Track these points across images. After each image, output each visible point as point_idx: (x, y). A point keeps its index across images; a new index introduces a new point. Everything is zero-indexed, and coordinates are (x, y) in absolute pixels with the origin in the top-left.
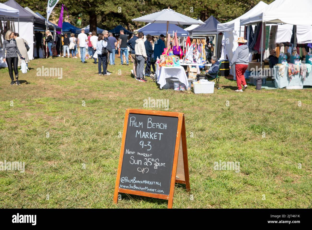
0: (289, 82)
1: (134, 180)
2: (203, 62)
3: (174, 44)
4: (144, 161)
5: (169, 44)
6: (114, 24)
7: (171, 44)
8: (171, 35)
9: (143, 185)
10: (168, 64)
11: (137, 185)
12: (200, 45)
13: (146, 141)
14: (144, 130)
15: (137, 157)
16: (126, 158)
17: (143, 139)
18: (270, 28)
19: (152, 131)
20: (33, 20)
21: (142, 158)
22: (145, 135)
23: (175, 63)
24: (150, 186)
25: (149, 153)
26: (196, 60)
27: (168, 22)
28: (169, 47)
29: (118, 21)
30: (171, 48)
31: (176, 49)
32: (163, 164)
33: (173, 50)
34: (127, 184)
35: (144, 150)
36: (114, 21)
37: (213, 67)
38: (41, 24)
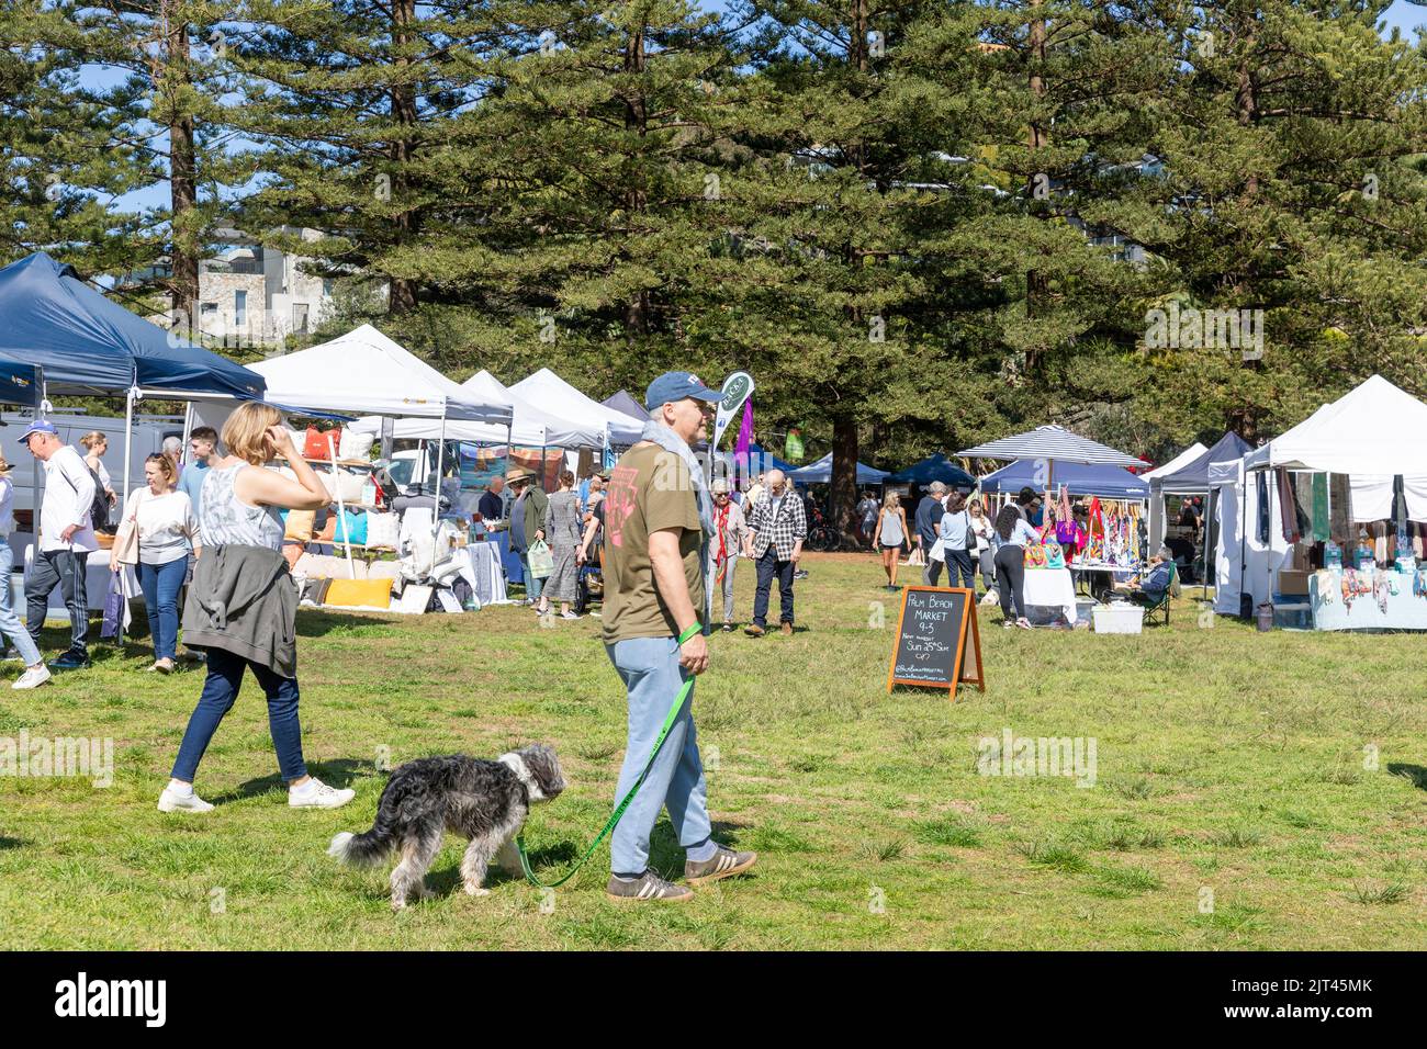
1: (911, 669)
4: (924, 646)
5: (1046, 515)
6: (915, 455)
7: (1052, 516)
8: (1052, 495)
9: (922, 674)
11: (915, 673)
12: (1126, 520)
13: (927, 622)
14: (926, 609)
15: (916, 642)
16: (903, 643)
17: (924, 620)
18: (1328, 478)
19: (935, 610)
21: (922, 643)
22: (926, 616)
23: (1052, 561)
24: (930, 675)
25: (930, 636)
26: (1117, 558)
27: (1051, 459)
28: (1047, 523)
29: (928, 444)
30: (1053, 528)
31: (1064, 529)
32: (947, 648)
33: (1057, 532)
34: (903, 673)
35: (925, 633)
36: (917, 444)
37: (1155, 574)
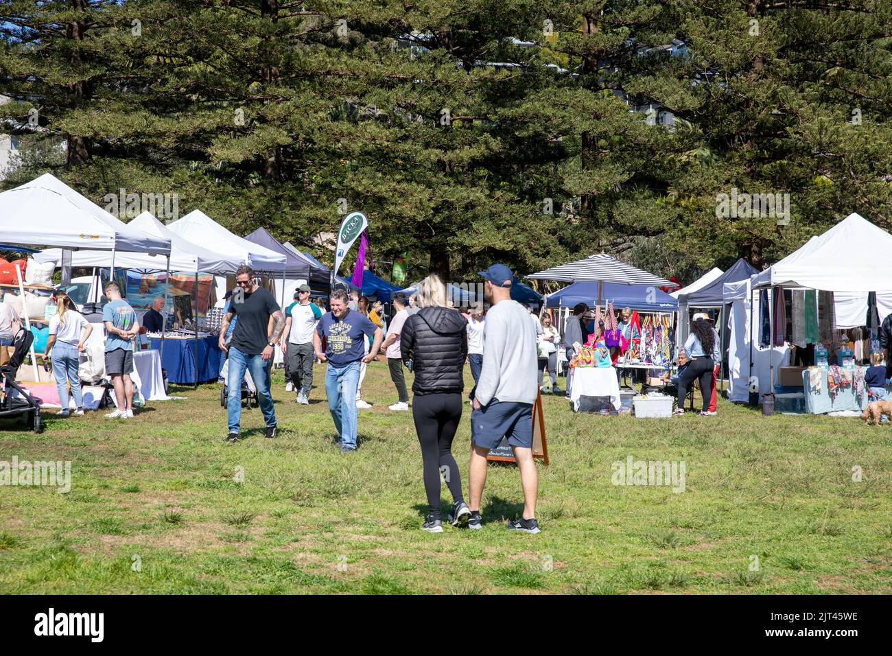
0: (833, 401)
2: (664, 361)
3: (607, 326)
5: (597, 325)
7: (601, 326)
8: (601, 309)
10: (583, 363)
12: (659, 328)
18: (817, 295)
20: (307, 274)
23: (601, 361)
24: (505, 452)
26: (652, 359)
27: (601, 281)
28: (597, 331)
30: (602, 335)
31: (611, 336)
33: (606, 338)
38: (323, 281)
